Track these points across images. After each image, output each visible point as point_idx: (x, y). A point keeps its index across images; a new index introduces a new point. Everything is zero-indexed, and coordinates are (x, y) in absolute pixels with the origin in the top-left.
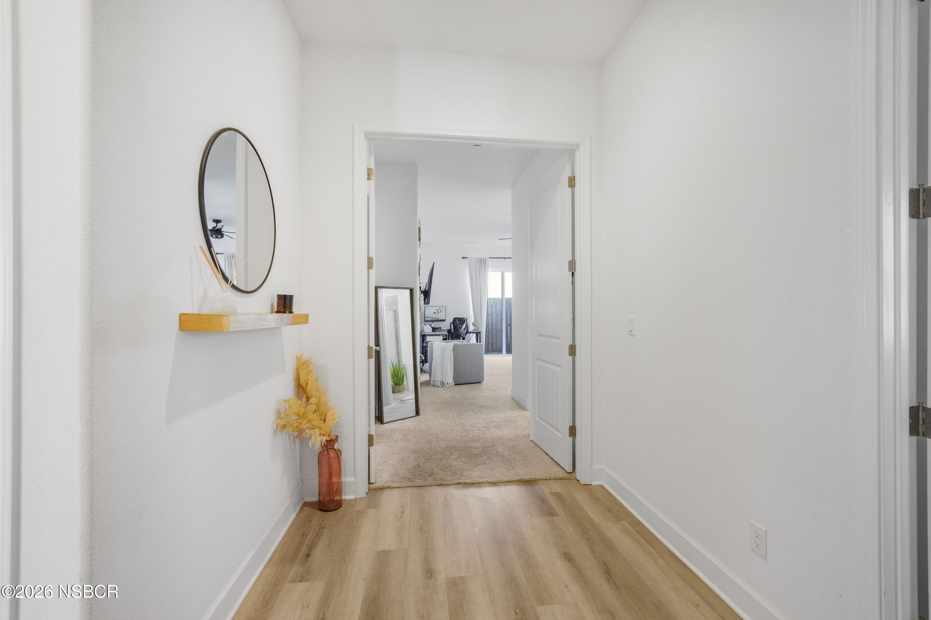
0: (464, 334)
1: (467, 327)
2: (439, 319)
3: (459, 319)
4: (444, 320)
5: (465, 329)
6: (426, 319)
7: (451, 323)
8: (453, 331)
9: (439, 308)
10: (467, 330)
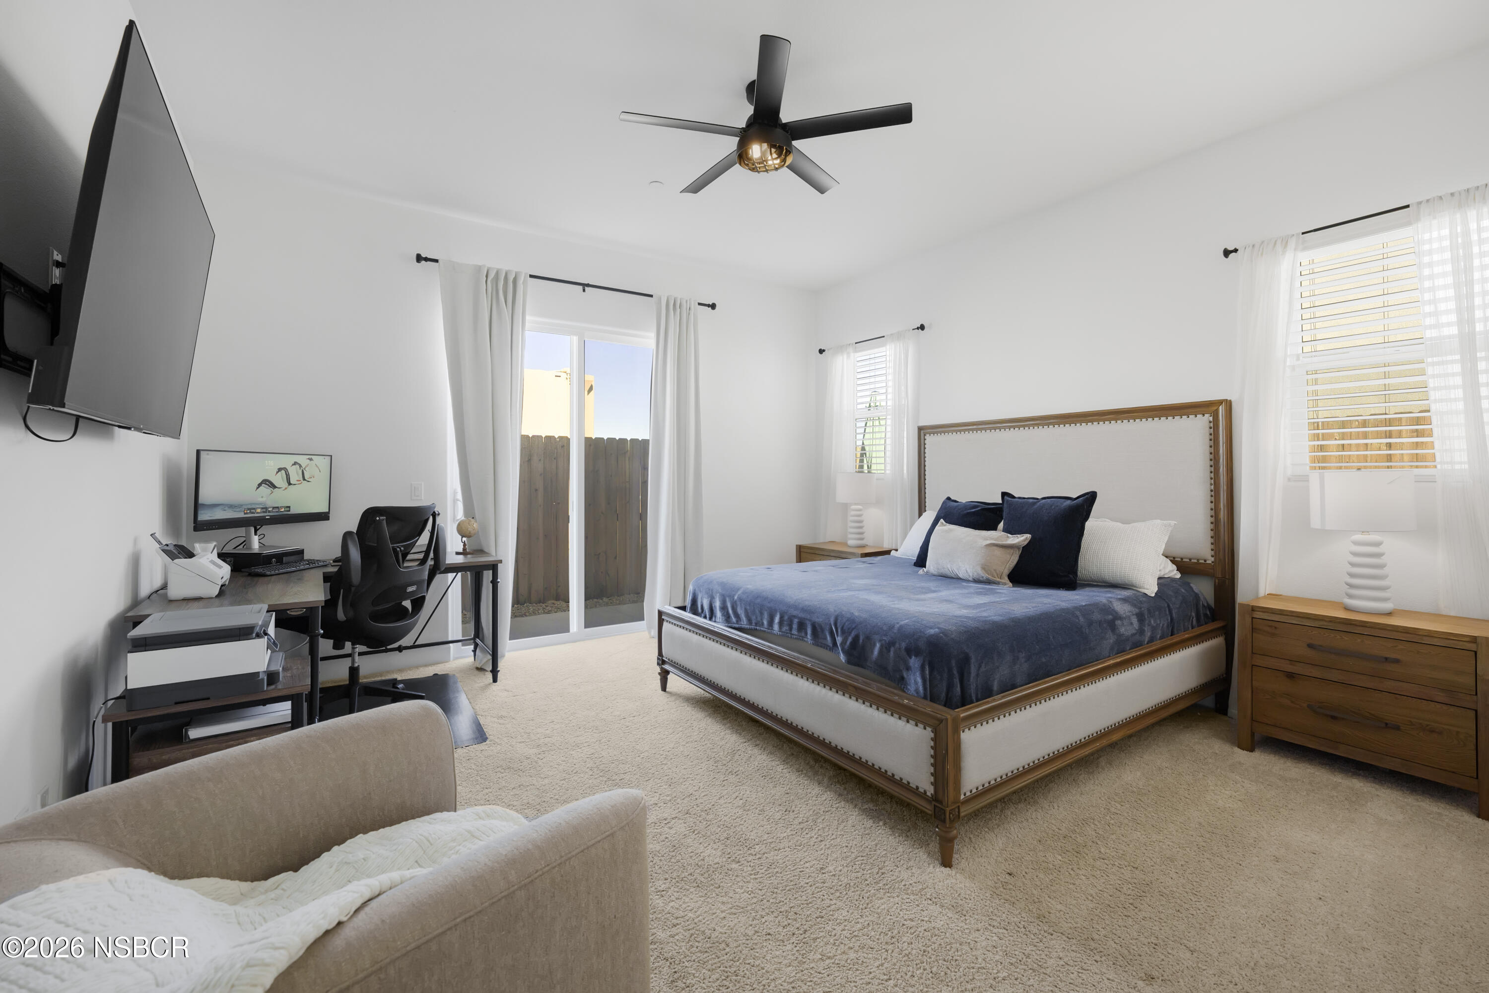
0: (421, 582)
1: (436, 545)
2: (295, 510)
3: (394, 514)
4: (323, 517)
5: (423, 562)
6: (204, 516)
7: (347, 535)
8: (356, 576)
9: (295, 463)
10: (437, 558)
